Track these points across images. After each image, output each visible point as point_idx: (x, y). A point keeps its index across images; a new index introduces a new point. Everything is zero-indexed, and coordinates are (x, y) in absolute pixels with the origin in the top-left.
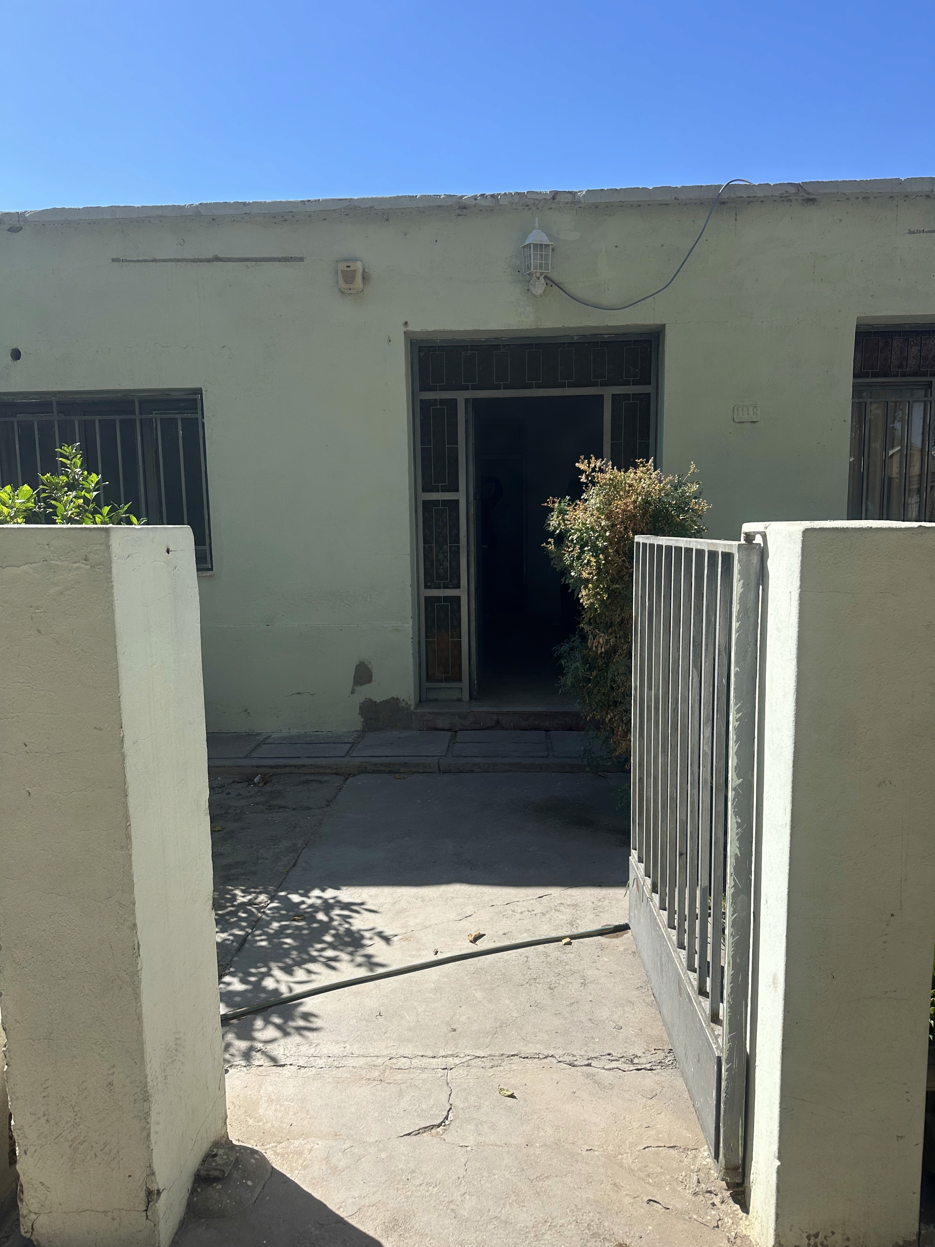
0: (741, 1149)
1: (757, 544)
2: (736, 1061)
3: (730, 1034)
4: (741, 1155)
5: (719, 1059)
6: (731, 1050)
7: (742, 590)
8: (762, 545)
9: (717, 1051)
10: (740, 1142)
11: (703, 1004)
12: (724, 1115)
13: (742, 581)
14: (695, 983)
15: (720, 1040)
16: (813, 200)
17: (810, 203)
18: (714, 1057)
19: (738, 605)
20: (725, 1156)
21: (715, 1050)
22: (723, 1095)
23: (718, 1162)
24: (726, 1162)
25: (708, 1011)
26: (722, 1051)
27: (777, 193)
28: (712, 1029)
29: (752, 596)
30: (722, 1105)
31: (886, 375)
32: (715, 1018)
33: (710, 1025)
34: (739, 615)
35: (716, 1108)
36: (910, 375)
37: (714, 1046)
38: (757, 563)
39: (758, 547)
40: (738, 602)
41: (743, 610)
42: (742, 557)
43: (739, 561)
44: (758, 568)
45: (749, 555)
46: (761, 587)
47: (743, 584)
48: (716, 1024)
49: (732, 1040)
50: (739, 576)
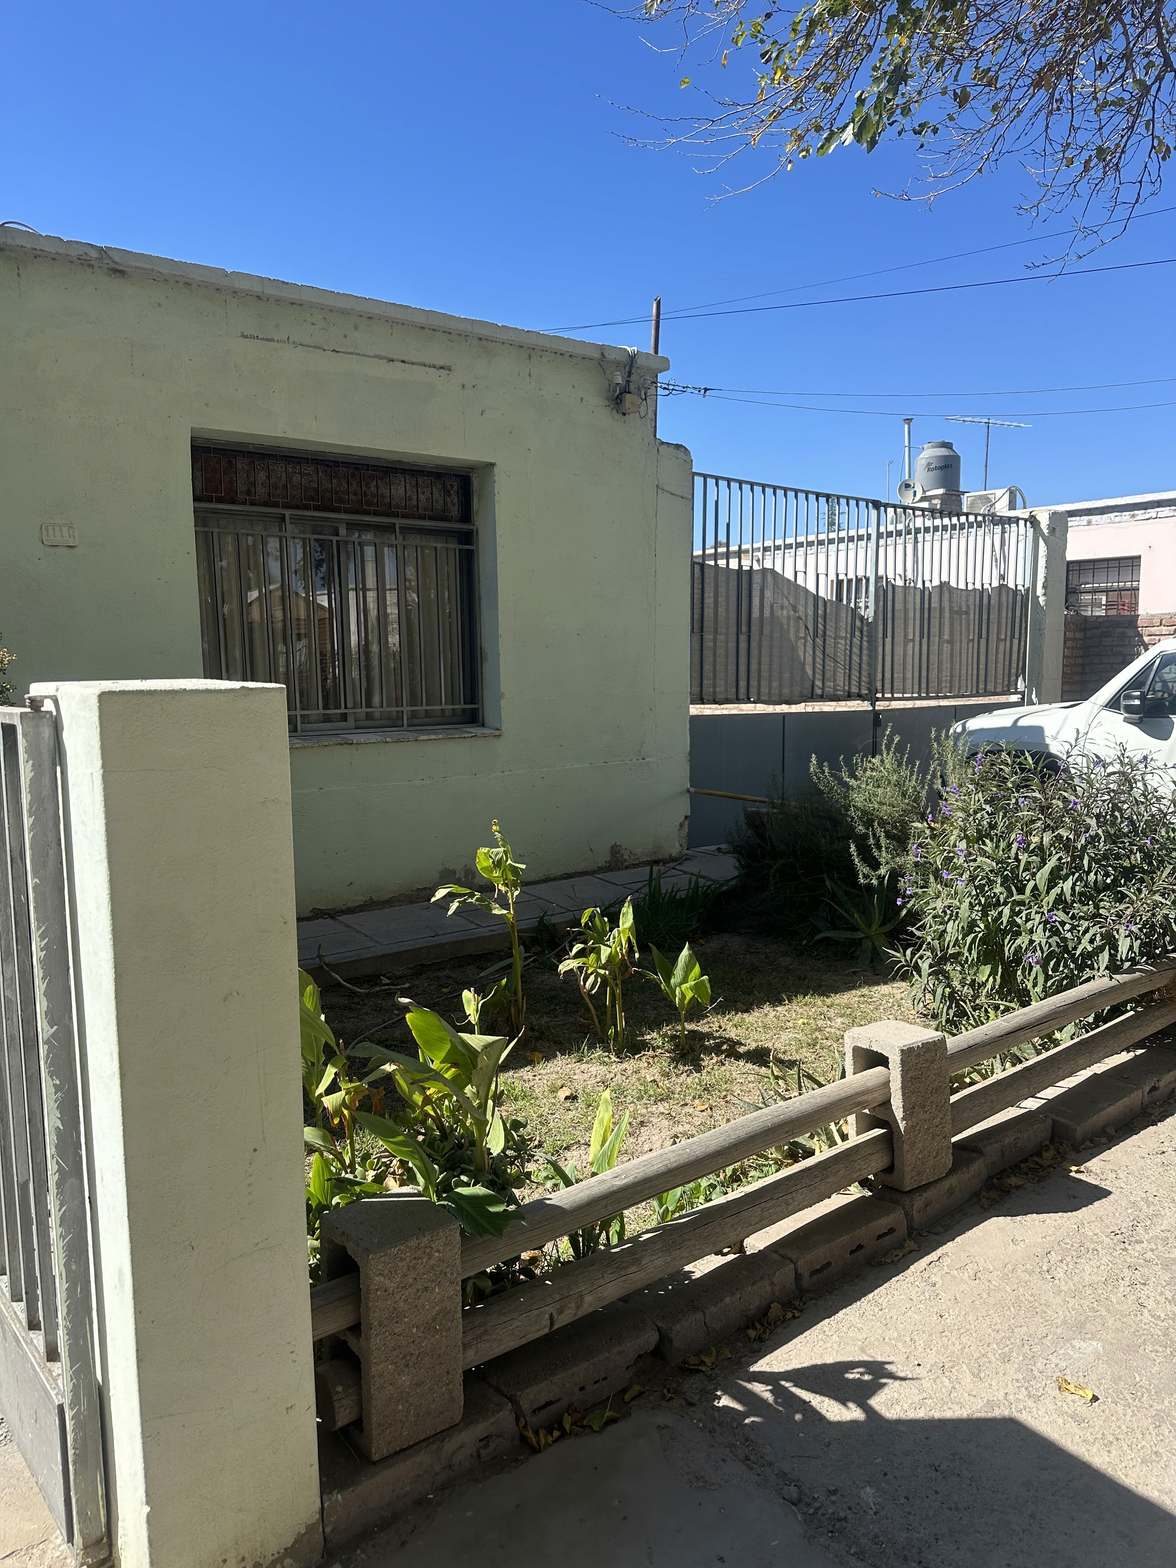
0: (102, 1512)
1: (47, 712)
2: (84, 1400)
3: (71, 1368)
4: (103, 1519)
5: (61, 1408)
6: (75, 1390)
7: (33, 774)
8: (54, 713)
9: (57, 1397)
10: (101, 1503)
11: (35, 1341)
12: (75, 1480)
13: (31, 762)
14: (23, 1317)
15: (60, 1382)
16: (122, 273)
17: (118, 274)
18: (54, 1408)
19: (29, 795)
20: (81, 1531)
21: (54, 1397)
22: (71, 1452)
23: (73, 1545)
24: (84, 1538)
25: (42, 1349)
26: (63, 1396)
27: (74, 253)
28: (49, 1370)
29: (47, 781)
30: (71, 1467)
31: (233, 501)
32: (52, 1355)
33: (45, 1366)
34: (31, 808)
35: (63, 1474)
36: (260, 505)
37: (53, 1393)
38: (49, 737)
39: (48, 716)
40: (28, 790)
41: (37, 800)
42: (27, 730)
43: (24, 735)
44: (52, 743)
45: (37, 726)
46: (58, 768)
47: (33, 766)
48: (55, 1361)
49: (76, 1375)
50: (26, 756)
